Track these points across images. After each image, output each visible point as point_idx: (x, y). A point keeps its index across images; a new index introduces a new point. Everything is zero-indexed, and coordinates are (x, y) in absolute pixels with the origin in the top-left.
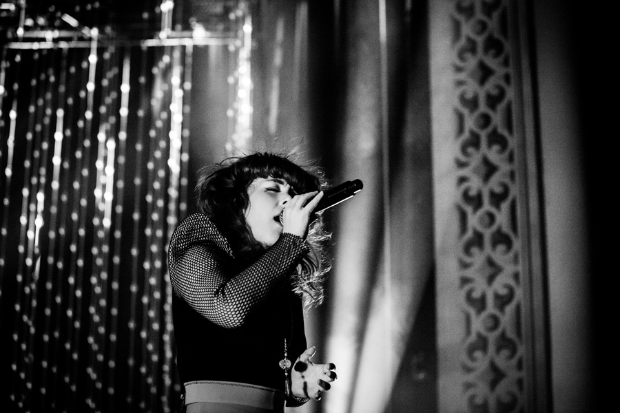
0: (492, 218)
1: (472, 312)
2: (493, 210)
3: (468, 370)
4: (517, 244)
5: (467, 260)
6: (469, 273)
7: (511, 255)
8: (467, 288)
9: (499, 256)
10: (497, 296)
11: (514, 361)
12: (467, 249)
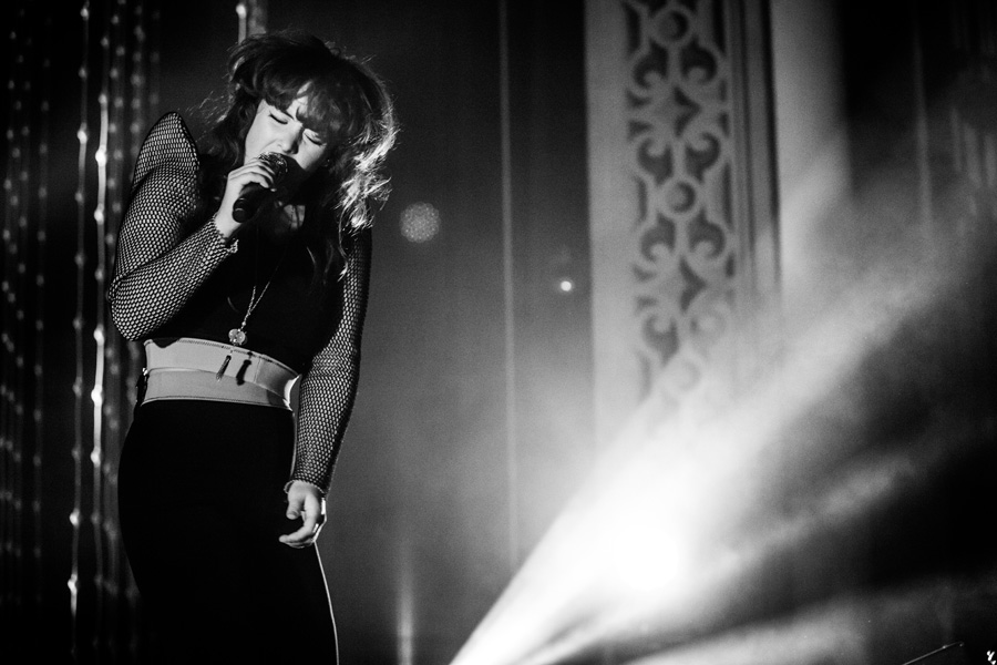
1: (649, 179)
3: (643, 276)
4: (725, 68)
5: (640, 93)
6: (643, 115)
7: (714, 84)
8: (641, 138)
9: (695, 85)
10: (691, 153)
11: (720, 262)
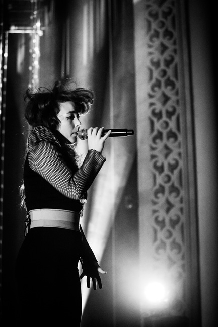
0: (167, 124)
1: (157, 173)
2: (168, 120)
3: (154, 203)
4: (180, 138)
5: (154, 146)
6: (155, 153)
7: (176, 144)
8: (154, 160)
9: (171, 144)
10: (169, 165)
11: (178, 199)
12: (154, 140)
